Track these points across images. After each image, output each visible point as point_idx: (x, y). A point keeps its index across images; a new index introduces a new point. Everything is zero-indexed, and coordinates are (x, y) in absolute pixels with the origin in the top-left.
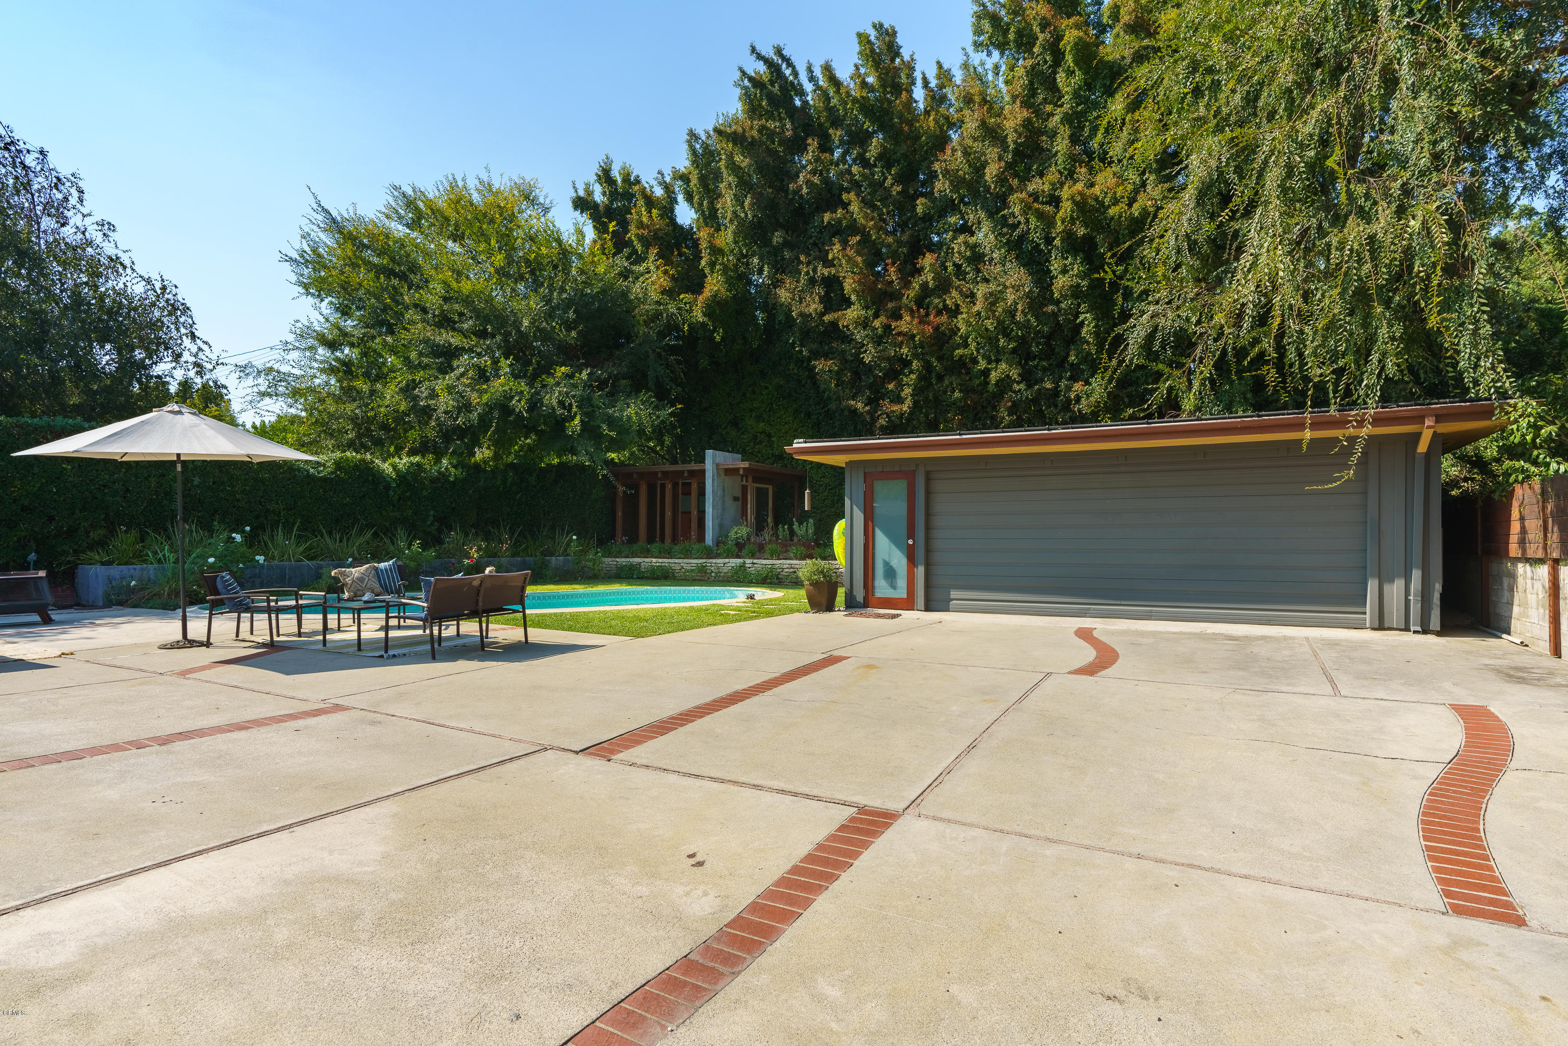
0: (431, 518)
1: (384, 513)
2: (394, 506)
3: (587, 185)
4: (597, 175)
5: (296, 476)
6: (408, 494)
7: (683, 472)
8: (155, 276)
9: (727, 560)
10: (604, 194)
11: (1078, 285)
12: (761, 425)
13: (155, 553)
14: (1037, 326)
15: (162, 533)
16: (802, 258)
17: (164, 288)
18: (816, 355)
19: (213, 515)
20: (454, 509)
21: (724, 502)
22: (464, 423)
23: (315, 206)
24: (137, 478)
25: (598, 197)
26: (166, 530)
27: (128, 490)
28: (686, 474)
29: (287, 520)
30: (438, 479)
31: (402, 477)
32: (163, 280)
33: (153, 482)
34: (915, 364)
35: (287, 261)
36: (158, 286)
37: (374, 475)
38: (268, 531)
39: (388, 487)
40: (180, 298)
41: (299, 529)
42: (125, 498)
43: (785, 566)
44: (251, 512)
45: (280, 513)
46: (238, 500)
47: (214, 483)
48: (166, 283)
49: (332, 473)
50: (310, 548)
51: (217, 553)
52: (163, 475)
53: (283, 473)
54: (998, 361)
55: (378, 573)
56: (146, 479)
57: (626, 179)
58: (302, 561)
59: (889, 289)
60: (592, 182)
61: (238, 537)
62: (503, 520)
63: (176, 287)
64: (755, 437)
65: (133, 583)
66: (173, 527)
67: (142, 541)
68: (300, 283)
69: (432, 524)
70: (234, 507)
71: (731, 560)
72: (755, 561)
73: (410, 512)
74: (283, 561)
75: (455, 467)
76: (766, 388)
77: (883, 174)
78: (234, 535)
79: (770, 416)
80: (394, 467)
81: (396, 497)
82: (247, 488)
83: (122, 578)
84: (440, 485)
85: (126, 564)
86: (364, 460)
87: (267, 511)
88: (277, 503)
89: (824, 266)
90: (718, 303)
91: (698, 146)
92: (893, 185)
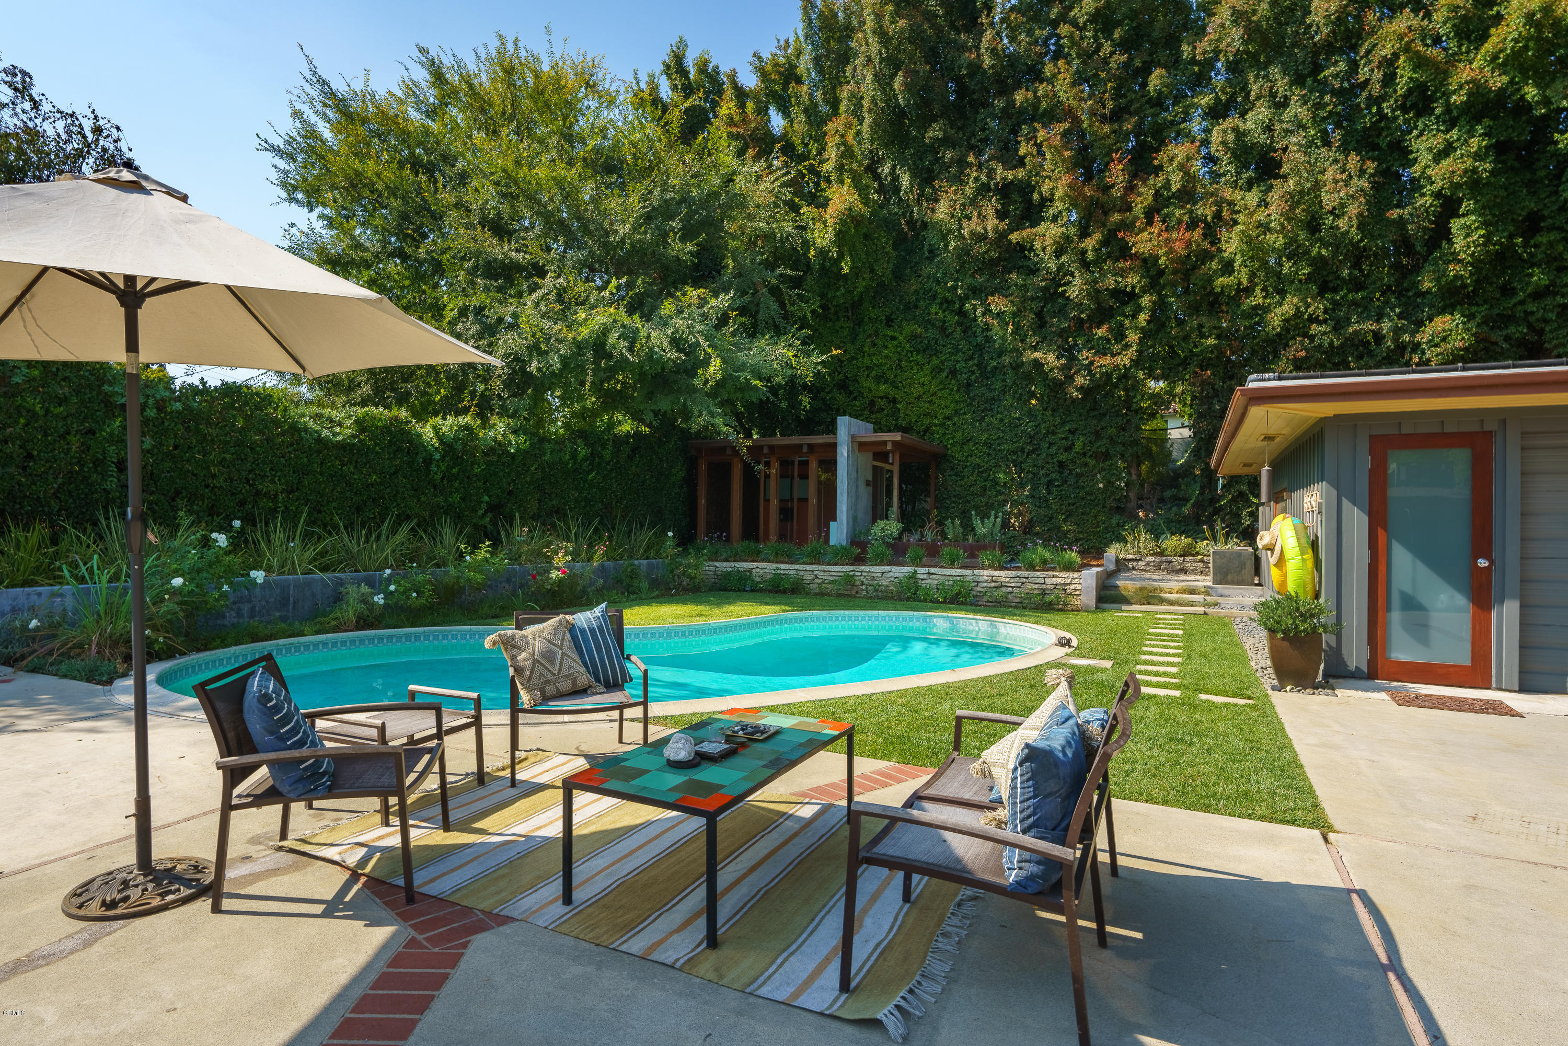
0: (484, 506)
1: (423, 499)
2: (435, 487)
3: (652, 77)
4: (664, 63)
5: (301, 439)
6: (455, 470)
7: (800, 446)
8: (81, 110)
9: (887, 568)
10: (674, 88)
11: (1474, 170)
12: (883, 387)
13: (74, 566)
14: (1362, 240)
15: (89, 529)
16: (971, 159)
17: (97, 130)
18: (977, 292)
19: (173, 499)
20: (510, 493)
21: (857, 486)
22: (539, 370)
23: (308, 75)
24: (46, 435)
25: (665, 91)
26: (95, 523)
27: (30, 456)
28: (805, 449)
29: (286, 507)
30: (492, 449)
31: (448, 445)
32: (96, 118)
33: (75, 442)
34: (1146, 301)
35: (267, 150)
36: (88, 125)
37: (410, 442)
38: (260, 526)
39: (428, 461)
40: (123, 146)
41: (307, 523)
42: (24, 468)
43: (981, 579)
44: (233, 494)
45: (276, 495)
46: (214, 476)
47: (176, 447)
48: (101, 122)
49: (353, 436)
50: (323, 554)
51: (186, 566)
52: (91, 432)
53: (283, 434)
54: (1282, 293)
55: (574, 638)
56: (62, 437)
57: (703, 68)
58: (314, 573)
59: (1103, 199)
60: (657, 74)
61: (222, 540)
62: (571, 510)
63: (118, 128)
64: (872, 403)
65: (34, 623)
66: (107, 518)
67: (55, 541)
68: (284, 185)
69: (484, 515)
70: (207, 486)
71: (894, 568)
72: (933, 570)
73: (457, 497)
74: (283, 573)
75: (515, 432)
76: (893, 338)
77: (1096, 38)
78: (214, 535)
79: (896, 376)
80: (436, 429)
81: (440, 475)
82: (228, 456)
83: (14, 610)
84: (495, 458)
85: (26, 583)
86: (396, 418)
87: (258, 493)
88: (273, 482)
89: (1007, 166)
90: (853, 218)
91: (814, 16)
92: (1112, 53)
